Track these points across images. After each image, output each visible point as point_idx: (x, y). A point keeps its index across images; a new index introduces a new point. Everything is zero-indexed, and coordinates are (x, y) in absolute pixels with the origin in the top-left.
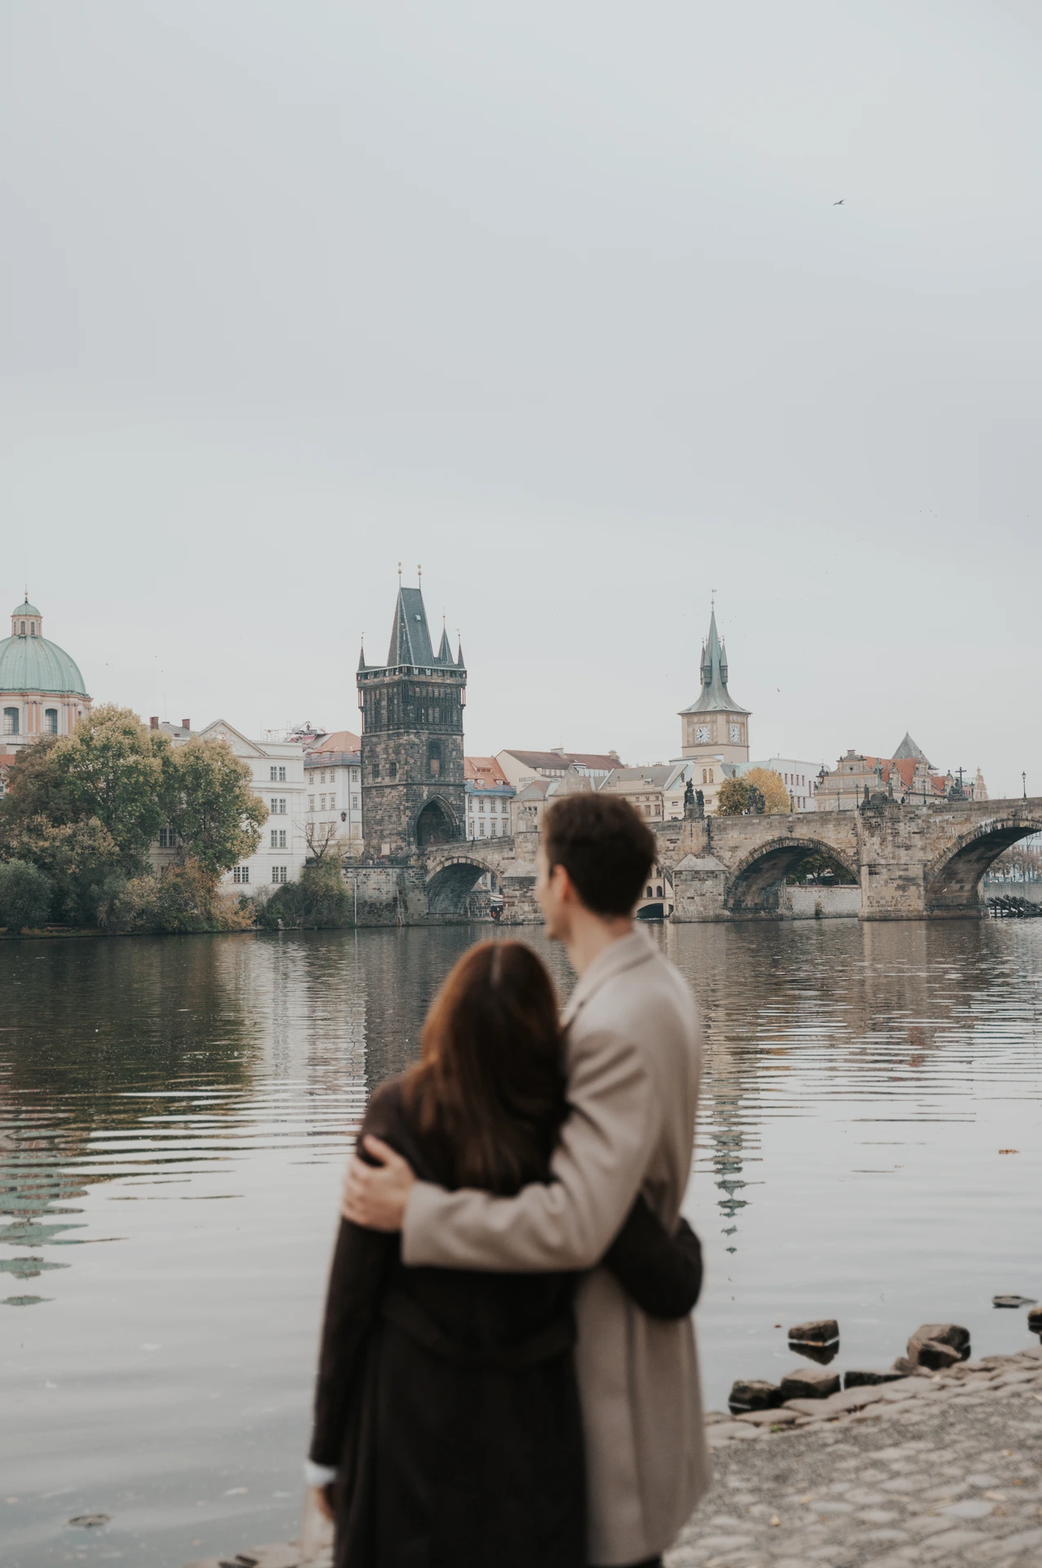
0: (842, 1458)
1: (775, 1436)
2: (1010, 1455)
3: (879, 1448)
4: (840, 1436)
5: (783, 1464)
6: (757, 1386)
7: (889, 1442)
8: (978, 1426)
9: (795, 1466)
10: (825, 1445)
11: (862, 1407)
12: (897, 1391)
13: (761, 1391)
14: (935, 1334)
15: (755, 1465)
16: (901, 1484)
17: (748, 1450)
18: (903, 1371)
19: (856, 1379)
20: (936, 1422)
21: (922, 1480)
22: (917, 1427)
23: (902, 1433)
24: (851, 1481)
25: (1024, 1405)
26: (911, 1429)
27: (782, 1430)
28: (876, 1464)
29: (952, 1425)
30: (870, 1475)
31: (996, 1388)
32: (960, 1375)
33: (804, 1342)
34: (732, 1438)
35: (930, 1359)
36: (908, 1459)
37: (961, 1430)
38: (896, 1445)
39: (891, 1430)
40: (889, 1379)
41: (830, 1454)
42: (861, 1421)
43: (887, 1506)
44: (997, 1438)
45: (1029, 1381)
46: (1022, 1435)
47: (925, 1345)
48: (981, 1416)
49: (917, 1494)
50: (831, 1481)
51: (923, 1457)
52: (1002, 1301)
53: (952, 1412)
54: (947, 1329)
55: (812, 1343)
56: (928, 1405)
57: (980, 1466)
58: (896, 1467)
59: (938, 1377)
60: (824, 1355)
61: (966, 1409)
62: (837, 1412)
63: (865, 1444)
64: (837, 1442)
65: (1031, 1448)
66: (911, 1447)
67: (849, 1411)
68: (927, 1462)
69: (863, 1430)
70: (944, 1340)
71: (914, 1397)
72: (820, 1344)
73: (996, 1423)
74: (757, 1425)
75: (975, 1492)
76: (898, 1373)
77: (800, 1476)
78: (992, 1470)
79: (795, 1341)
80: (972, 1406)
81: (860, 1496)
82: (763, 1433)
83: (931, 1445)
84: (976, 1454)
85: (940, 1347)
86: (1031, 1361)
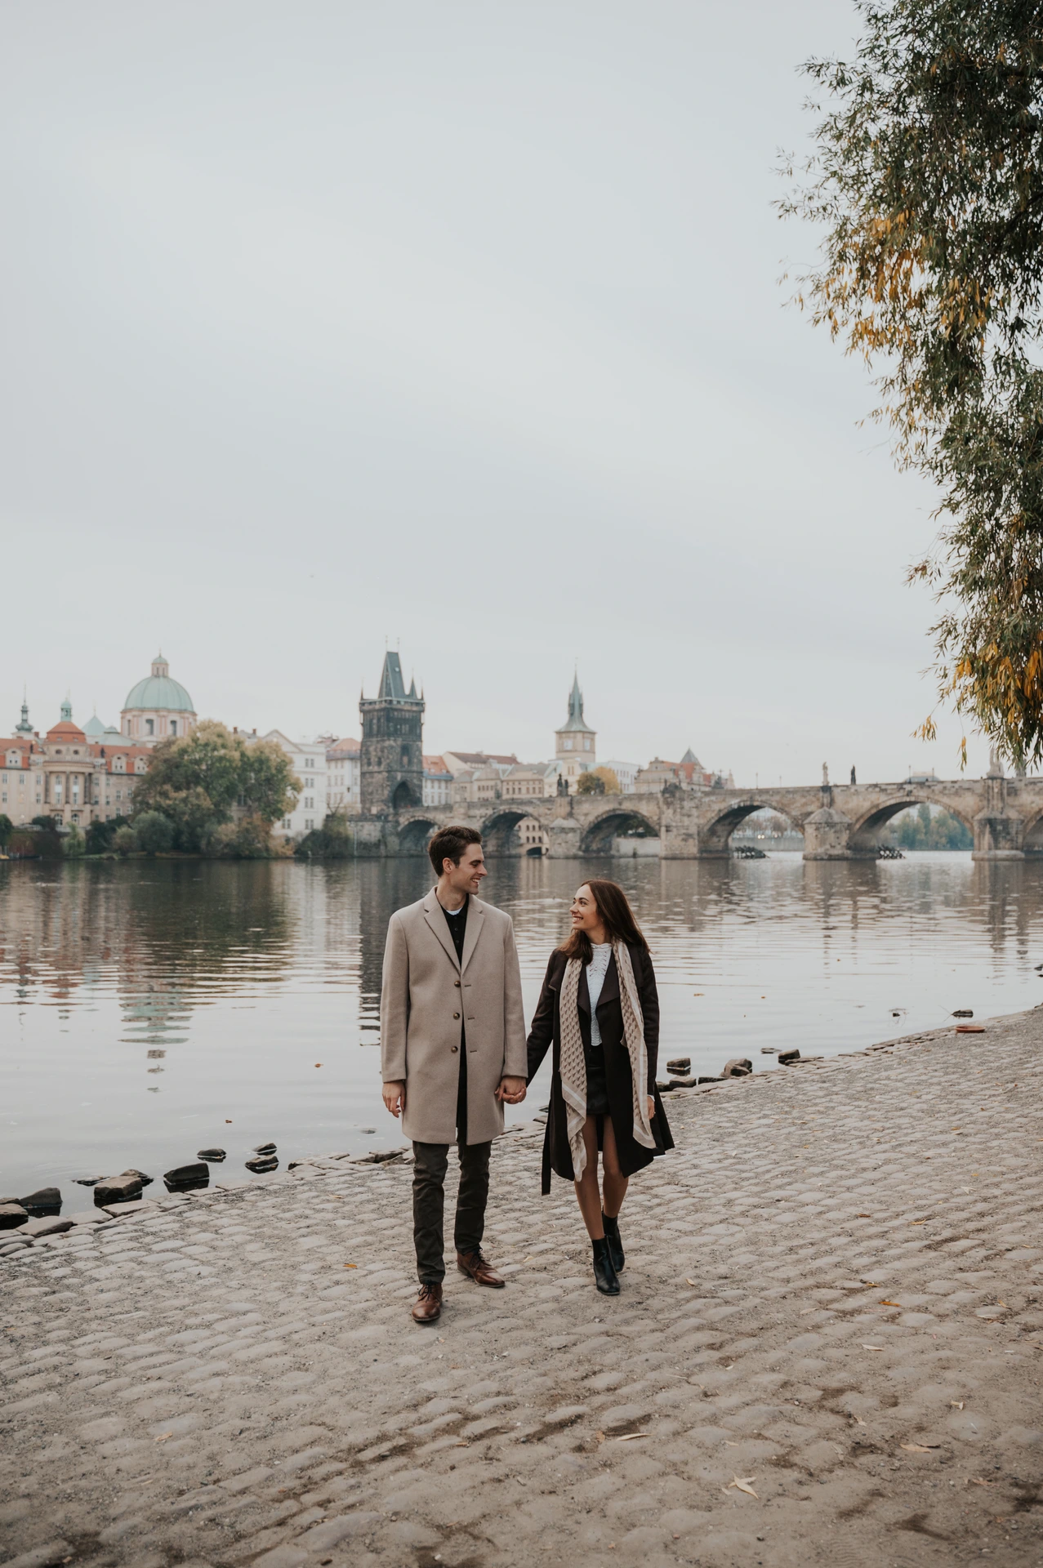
0: (706, 1107)
1: (674, 1100)
2: (778, 1104)
3: (721, 1103)
4: (702, 1100)
7: (725, 1101)
8: (763, 1095)
11: (709, 1090)
12: (724, 1084)
14: (737, 1062)
16: (734, 1115)
18: (725, 1077)
19: (703, 1080)
20: (744, 1094)
21: (742, 1113)
22: (736, 1096)
24: (712, 1114)
26: (733, 1096)
27: (676, 1098)
28: (724, 1109)
29: (751, 1095)
30: (719, 1112)
31: (767, 1082)
32: (751, 1078)
33: (674, 1067)
35: (736, 1072)
36: (734, 1106)
37: (756, 1097)
38: (728, 1102)
39: (725, 1097)
40: (719, 1080)
41: (700, 1106)
42: (710, 1094)
43: (730, 1121)
44: (773, 1100)
45: (781, 1079)
46: (782, 1097)
47: (732, 1067)
48: (764, 1092)
49: (741, 1117)
50: (703, 1114)
51: (741, 1106)
52: (766, 1050)
53: (750, 1090)
54: (742, 1061)
55: (678, 1068)
57: (766, 1108)
58: (729, 1109)
59: (742, 1079)
61: (757, 1089)
62: (700, 1091)
63: (715, 1102)
64: (702, 1102)
66: (735, 1103)
67: (703, 1091)
68: (743, 1107)
69: (711, 1097)
70: (742, 1065)
71: (732, 1086)
72: (682, 1068)
73: (771, 1094)
75: (765, 1116)
76: (723, 1078)
78: (771, 1109)
81: (717, 1119)
83: (743, 1102)
84: (764, 1104)
85: (738, 1068)
86: (782, 1073)
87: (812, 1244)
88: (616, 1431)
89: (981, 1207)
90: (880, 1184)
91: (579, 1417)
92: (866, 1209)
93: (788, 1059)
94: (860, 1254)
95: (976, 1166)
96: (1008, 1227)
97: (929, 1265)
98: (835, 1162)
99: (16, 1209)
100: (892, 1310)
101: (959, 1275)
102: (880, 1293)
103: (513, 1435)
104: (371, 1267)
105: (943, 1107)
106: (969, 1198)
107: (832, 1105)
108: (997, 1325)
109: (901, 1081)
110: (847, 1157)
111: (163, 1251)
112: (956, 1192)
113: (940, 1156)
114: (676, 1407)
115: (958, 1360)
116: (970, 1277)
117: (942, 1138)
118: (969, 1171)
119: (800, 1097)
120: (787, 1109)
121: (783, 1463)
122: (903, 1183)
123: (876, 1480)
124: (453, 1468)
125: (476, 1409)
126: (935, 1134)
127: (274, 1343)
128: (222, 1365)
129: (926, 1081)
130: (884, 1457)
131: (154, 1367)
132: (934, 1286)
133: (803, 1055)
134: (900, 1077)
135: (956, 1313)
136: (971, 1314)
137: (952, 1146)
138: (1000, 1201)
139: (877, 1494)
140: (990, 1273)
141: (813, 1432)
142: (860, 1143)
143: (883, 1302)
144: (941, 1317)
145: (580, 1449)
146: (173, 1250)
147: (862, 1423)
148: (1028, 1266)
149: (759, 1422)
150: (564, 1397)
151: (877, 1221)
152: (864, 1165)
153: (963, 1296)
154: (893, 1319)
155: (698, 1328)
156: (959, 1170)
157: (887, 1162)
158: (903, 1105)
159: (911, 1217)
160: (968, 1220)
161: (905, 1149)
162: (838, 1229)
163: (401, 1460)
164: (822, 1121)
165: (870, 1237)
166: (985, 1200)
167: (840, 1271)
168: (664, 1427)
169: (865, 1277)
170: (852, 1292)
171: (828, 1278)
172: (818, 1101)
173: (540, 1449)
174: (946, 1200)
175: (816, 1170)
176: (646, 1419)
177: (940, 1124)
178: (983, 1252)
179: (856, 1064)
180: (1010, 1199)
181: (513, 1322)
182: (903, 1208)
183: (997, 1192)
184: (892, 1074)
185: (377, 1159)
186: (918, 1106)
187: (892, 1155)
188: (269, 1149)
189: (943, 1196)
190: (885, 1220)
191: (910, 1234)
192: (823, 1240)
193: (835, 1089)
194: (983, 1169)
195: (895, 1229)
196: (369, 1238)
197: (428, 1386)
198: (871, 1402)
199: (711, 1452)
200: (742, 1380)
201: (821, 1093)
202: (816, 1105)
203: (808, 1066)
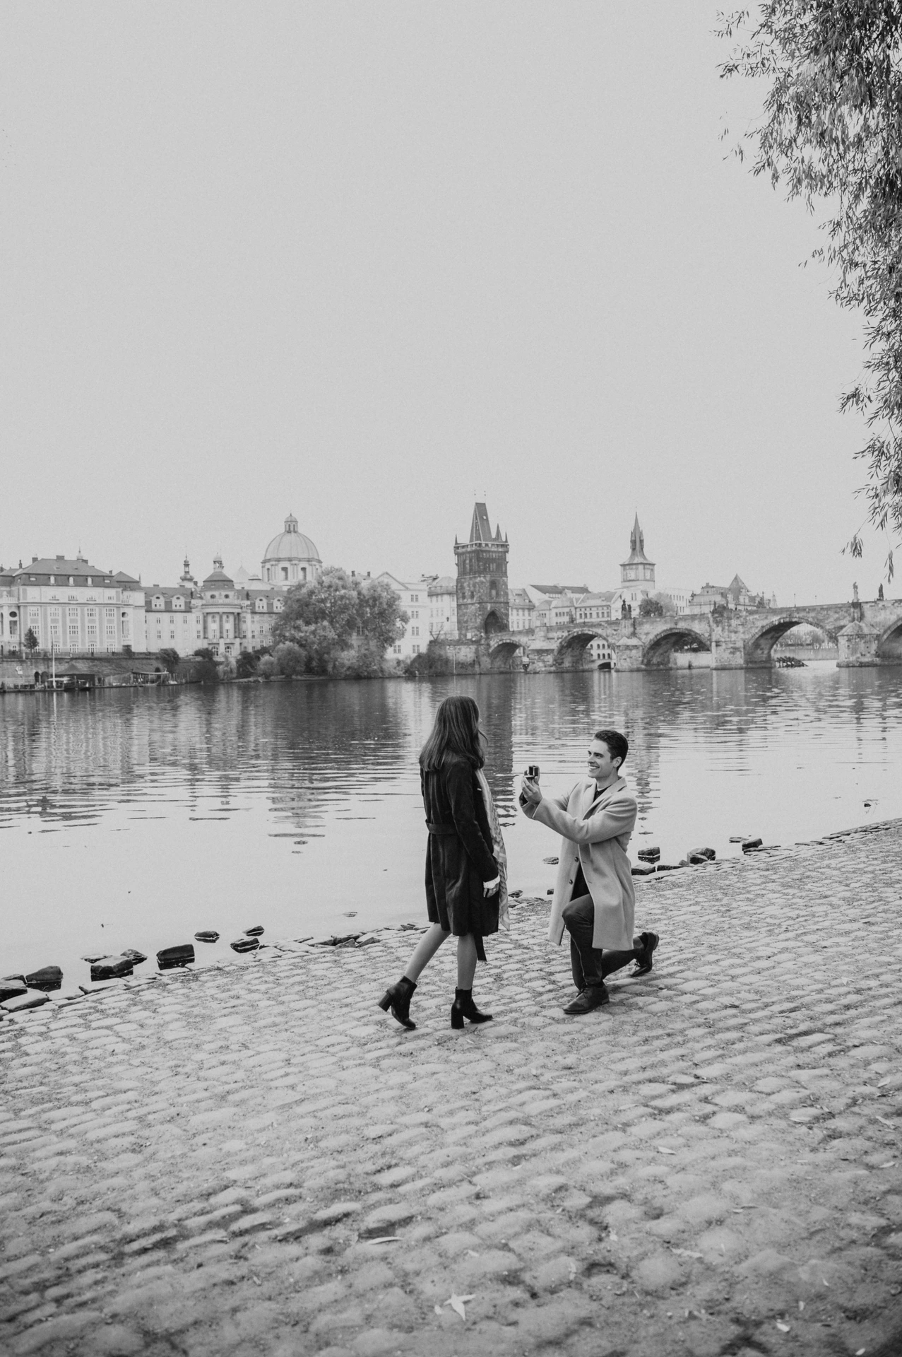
0: (648, 894)
2: (715, 891)
3: (663, 890)
4: (650, 887)
7: (669, 888)
8: (706, 882)
10: (644, 890)
11: (661, 877)
12: (678, 872)
14: (698, 851)
16: (669, 902)
18: (683, 864)
19: (661, 868)
20: (689, 882)
21: (677, 900)
22: (681, 883)
23: (675, 885)
24: (651, 901)
25: (726, 875)
26: (679, 884)
28: (661, 896)
29: (695, 882)
30: (657, 899)
31: (718, 870)
32: (704, 866)
33: (644, 856)
35: (695, 860)
36: (674, 894)
37: (699, 884)
39: (670, 884)
40: (675, 868)
41: (645, 893)
42: (659, 882)
44: (712, 886)
45: (732, 867)
46: (722, 885)
47: (694, 856)
48: (708, 879)
49: (674, 905)
52: (733, 840)
53: (697, 878)
54: (703, 850)
55: (649, 856)
56: (688, 876)
57: (702, 895)
58: (669, 896)
59: (696, 867)
60: (652, 861)
61: (703, 877)
62: (651, 879)
63: (659, 889)
64: (647, 889)
65: (724, 889)
66: (676, 890)
67: (656, 879)
68: (681, 894)
69: (659, 884)
70: (702, 854)
71: (683, 874)
72: (651, 856)
73: (714, 881)
75: (696, 903)
76: (680, 866)
78: (706, 896)
79: (640, 856)
80: (706, 876)
81: (652, 906)
83: (685, 889)
84: (702, 891)
85: (700, 856)
86: (737, 860)
87: (669, 1035)
88: (371, 1234)
89: (853, 998)
90: (766, 973)
91: (347, 1215)
92: (739, 999)
93: (751, 846)
94: (709, 1047)
95: (867, 955)
96: (866, 1021)
97: (769, 1061)
98: (733, 951)
99: (18, 985)
100: (709, 1108)
101: (795, 1073)
102: (705, 1090)
103: (276, 1232)
104: (261, 1049)
105: (864, 896)
106: (843, 990)
107: (764, 892)
108: (804, 1129)
109: (839, 869)
110: (748, 946)
111: (99, 1028)
112: (834, 983)
113: (838, 945)
114: (442, 1209)
115: (744, 1169)
116: (804, 1075)
117: (847, 926)
118: (857, 961)
119: (738, 885)
120: (720, 896)
121: (511, 1279)
122: (789, 972)
123: (595, 1306)
124: (200, 1266)
125: (257, 1202)
126: (844, 922)
127: (131, 1122)
128: (70, 1144)
129: (861, 869)
130: (617, 1279)
131: (14, 1143)
132: (762, 1085)
134: (839, 865)
135: (770, 1114)
136: (785, 1116)
137: (853, 935)
138: (871, 993)
139: (587, 1322)
140: (826, 1071)
141: (559, 1244)
142: (770, 931)
143: (706, 1100)
144: (753, 1118)
145: (328, 1251)
146: (107, 1028)
147: (613, 1237)
148: (867, 1063)
149: (511, 1231)
150: (346, 1191)
151: (744, 1012)
152: (759, 954)
153: (787, 1096)
154: (705, 1119)
155: (511, 1123)
156: (847, 960)
157: (786, 950)
158: (829, 893)
159: (776, 1008)
160: (832, 1013)
161: (806, 938)
162: (701, 1020)
163: (160, 1254)
164: (745, 908)
165: (728, 1029)
166: (858, 992)
167: (682, 1064)
168: (419, 1230)
169: (699, 1072)
170: (681, 1087)
171: (665, 1071)
172: (752, 889)
173: (293, 1249)
174: (820, 991)
175: (713, 958)
176: (407, 1221)
177: (852, 913)
178: (829, 1047)
179: (805, 852)
180: (884, 991)
181: (350, 1108)
182: (774, 999)
183: (873, 983)
184: (833, 862)
185: (335, 942)
186: (842, 895)
187: (791, 944)
188: (257, 931)
189: (820, 986)
190: (751, 1011)
191: (768, 1027)
192: (682, 1031)
193: (774, 877)
194: (872, 959)
195: (757, 1021)
196: (278, 1020)
197: (232, 1175)
198: (634, 1212)
199: (446, 1261)
200: (521, 1182)
201: (759, 881)
202: (749, 892)
203: (762, 854)
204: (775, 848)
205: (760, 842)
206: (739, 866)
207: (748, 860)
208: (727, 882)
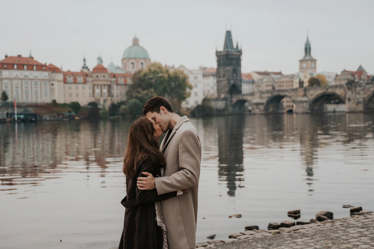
0: (287, 241)
1: (273, 235)
2: (328, 241)
3: (296, 239)
4: (289, 236)
5: (272, 242)
6: (274, 224)
7: (300, 237)
8: (323, 234)
9: (274, 242)
10: (284, 238)
11: (298, 230)
12: (308, 226)
13: (275, 225)
14: (322, 213)
15: (265, 242)
16: (298, 247)
17: (265, 238)
18: (312, 222)
19: (299, 223)
20: (313, 233)
21: (304, 246)
22: (308, 234)
23: (304, 235)
24: (286, 246)
25: (337, 230)
26: (306, 235)
27: (275, 234)
29: (317, 234)
30: (291, 245)
31: (332, 226)
32: (325, 223)
33: (291, 215)
34: (263, 236)
35: (320, 219)
36: (303, 241)
37: (319, 235)
38: (301, 238)
39: (301, 235)
40: (307, 224)
41: (284, 240)
42: (295, 233)
45: (341, 225)
46: (333, 237)
47: (319, 216)
48: (325, 232)
50: (282, 246)
51: (306, 241)
52: (345, 206)
53: (318, 231)
54: (326, 212)
55: (293, 215)
56: (314, 230)
57: (319, 243)
58: (298, 243)
59: (319, 223)
62: (291, 231)
63: (294, 238)
64: (287, 237)
65: (334, 240)
66: (304, 239)
67: (294, 230)
68: (306, 242)
69: (295, 235)
70: (325, 215)
71: (311, 228)
72: (295, 215)
73: (328, 234)
74: (270, 233)
76: (310, 222)
77: (275, 244)
78: (321, 245)
79: (289, 214)
80: (324, 230)
82: (270, 235)
83: (309, 239)
84: (319, 241)
85: (323, 217)
86: (345, 220)
93: (355, 211)
107: (359, 243)
119: (344, 237)
120: (330, 245)
133: (365, 210)
172: (351, 240)
193: (366, 233)
201: (356, 235)
202: (349, 243)
203: (361, 217)
204: (369, 213)
205: (360, 209)
206: (346, 224)
207: (352, 221)
208: (337, 235)
